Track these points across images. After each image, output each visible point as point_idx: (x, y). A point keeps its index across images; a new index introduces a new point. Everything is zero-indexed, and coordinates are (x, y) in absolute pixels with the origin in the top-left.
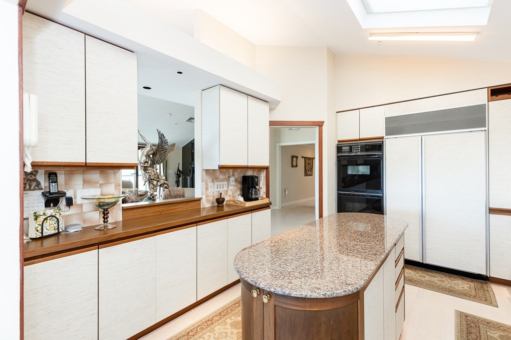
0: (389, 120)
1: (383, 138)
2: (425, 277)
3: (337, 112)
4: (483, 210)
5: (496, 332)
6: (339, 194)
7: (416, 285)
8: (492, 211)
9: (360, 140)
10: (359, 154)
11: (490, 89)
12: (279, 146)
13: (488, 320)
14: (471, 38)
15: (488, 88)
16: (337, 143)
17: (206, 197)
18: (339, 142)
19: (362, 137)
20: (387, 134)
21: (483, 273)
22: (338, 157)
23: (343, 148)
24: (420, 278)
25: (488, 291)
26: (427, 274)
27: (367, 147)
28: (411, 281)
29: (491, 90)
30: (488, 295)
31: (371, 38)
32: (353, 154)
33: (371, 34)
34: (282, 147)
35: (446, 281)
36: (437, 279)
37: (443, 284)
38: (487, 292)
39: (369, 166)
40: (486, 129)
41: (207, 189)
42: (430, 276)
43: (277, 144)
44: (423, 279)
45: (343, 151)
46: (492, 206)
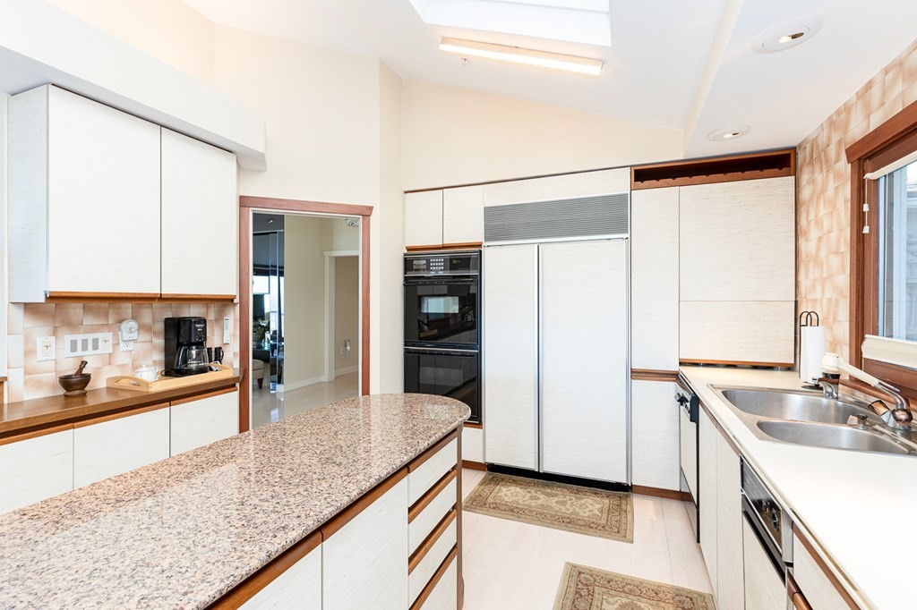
0: (490, 212)
1: (480, 246)
2: (539, 498)
3: (406, 192)
4: (622, 374)
5: (616, 598)
6: (407, 352)
7: (518, 518)
8: (636, 374)
9: (444, 247)
10: (441, 273)
11: (633, 169)
12: (331, 257)
13: (611, 573)
14: (595, 70)
15: (631, 166)
16: (406, 251)
17: (26, 373)
18: (408, 249)
19: (447, 242)
20: (487, 239)
21: (622, 480)
22: (406, 279)
23: (415, 262)
24: (530, 501)
25: (626, 511)
26: (543, 493)
27: (455, 262)
28: (512, 511)
29: (635, 171)
30: (623, 520)
31: (443, 47)
32: (433, 274)
33: (445, 40)
34: (337, 258)
35: (569, 502)
36: (556, 499)
37: (564, 510)
38: (624, 516)
39: (457, 298)
40: (628, 235)
41: (29, 353)
42: (547, 494)
43: (325, 253)
44: (533, 503)
45: (415, 267)
46: (636, 366)
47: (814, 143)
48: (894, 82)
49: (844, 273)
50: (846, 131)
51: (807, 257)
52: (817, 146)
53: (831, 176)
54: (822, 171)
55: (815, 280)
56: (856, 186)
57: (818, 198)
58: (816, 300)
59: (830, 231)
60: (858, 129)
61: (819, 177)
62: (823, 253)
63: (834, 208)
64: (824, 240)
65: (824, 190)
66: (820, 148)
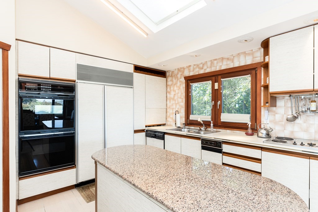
0: (80, 67)
9: (50, 79)
20: (78, 79)
47: (173, 72)
48: (196, 68)
49: (183, 102)
50: (183, 72)
51: (170, 98)
52: (174, 73)
53: (179, 81)
54: (175, 79)
55: (173, 104)
56: (186, 85)
57: (174, 85)
58: (173, 108)
59: (178, 93)
60: (187, 73)
61: (174, 81)
62: (176, 98)
63: (180, 88)
64: (176, 95)
65: (176, 84)
66: (175, 74)
